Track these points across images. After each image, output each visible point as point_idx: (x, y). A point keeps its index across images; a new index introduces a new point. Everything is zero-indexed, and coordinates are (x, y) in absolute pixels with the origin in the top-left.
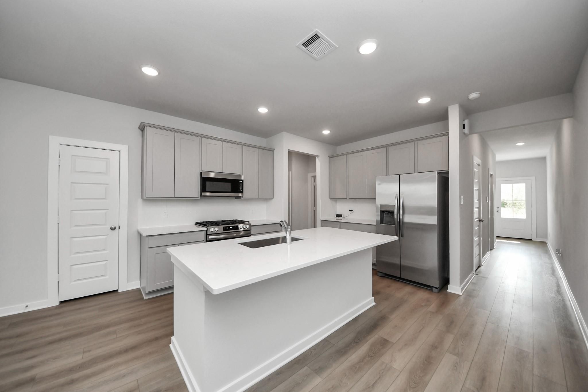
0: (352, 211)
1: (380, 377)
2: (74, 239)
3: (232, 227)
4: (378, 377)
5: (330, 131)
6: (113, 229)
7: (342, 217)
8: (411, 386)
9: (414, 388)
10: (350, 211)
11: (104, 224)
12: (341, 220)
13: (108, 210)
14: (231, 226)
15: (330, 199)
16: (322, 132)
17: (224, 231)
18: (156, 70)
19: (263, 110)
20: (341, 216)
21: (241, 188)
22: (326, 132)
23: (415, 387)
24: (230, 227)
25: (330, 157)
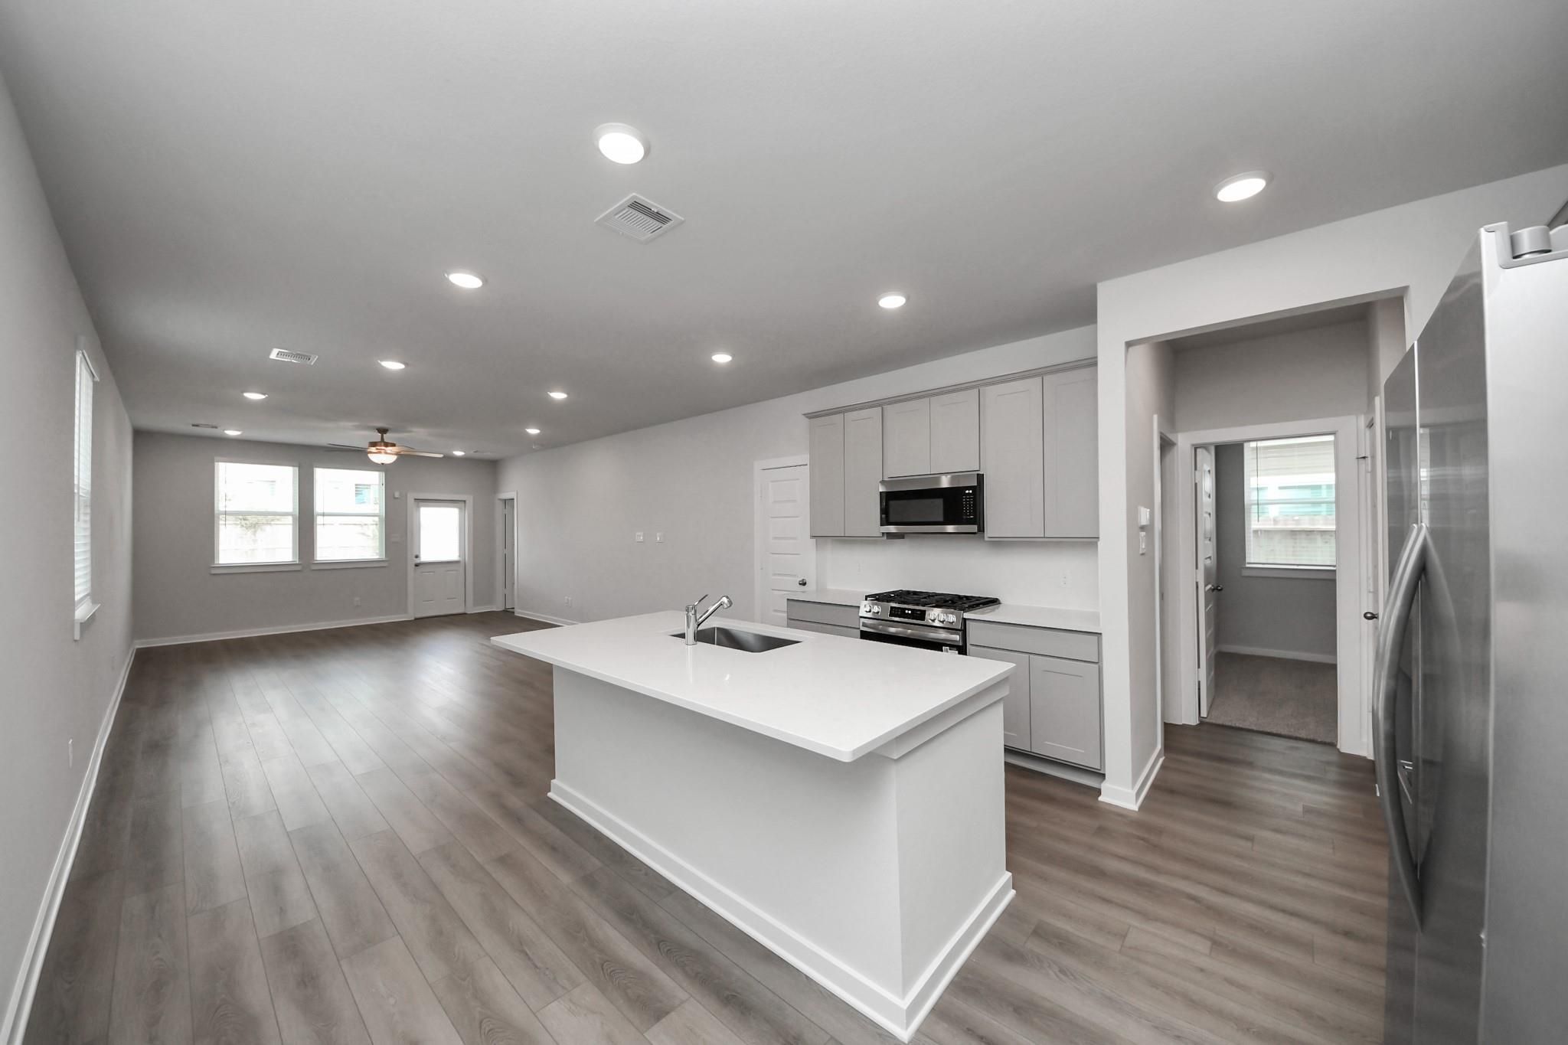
1: (536, 967)
2: (773, 591)
4: (539, 965)
6: (803, 584)
8: (487, 1020)
9: (481, 1022)
11: (796, 576)
14: (909, 609)
17: (889, 616)
21: (970, 510)
23: (480, 1027)
24: (907, 612)
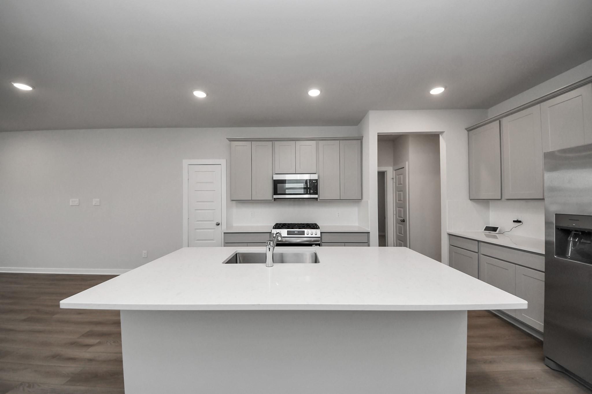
0: (520, 222)
2: (196, 230)
3: (297, 232)
5: (445, 88)
6: (218, 224)
7: (497, 232)
10: (514, 221)
11: (213, 221)
12: (495, 237)
13: (215, 210)
15: (471, 200)
16: (430, 93)
17: (288, 235)
18: (205, 93)
19: (314, 93)
20: (495, 229)
21: (315, 189)
22: (437, 91)
24: (295, 232)
25: (469, 130)
